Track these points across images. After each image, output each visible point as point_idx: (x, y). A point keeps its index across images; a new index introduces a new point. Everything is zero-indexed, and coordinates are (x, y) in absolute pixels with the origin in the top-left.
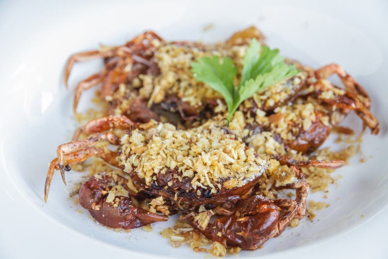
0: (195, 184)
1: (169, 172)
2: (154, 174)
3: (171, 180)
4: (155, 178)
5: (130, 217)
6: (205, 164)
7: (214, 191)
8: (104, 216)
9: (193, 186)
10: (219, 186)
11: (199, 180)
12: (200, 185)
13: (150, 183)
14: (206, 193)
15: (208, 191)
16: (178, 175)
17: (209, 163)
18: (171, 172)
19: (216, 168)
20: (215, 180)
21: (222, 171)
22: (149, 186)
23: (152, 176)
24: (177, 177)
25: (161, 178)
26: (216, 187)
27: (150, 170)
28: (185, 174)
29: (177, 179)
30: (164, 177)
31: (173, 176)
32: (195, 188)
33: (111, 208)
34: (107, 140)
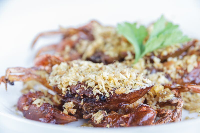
0: (95, 91)
1: (79, 83)
2: (69, 86)
3: (79, 89)
4: (69, 89)
5: (49, 115)
6: (104, 79)
7: (107, 95)
8: (30, 113)
9: (94, 93)
10: (112, 92)
11: (98, 89)
12: (98, 92)
13: (65, 92)
14: (102, 97)
15: (103, 96)
16: (85, 86)
17: (107, 78)
18: (80, 84)
19: (112, 81)
20: (110, 88)
21: (116, 83)
22: (65, 95)
23: (67, 87)
24: (83, 86)
25: (73, 88)
26: (110, 93)
27: (66, 83)
28: (89, 85)
29: (84, 88)
30: (75, 87)
31: (81, 86)
32: (95, 94)
33: (35, 107)
34: (45, 70)
